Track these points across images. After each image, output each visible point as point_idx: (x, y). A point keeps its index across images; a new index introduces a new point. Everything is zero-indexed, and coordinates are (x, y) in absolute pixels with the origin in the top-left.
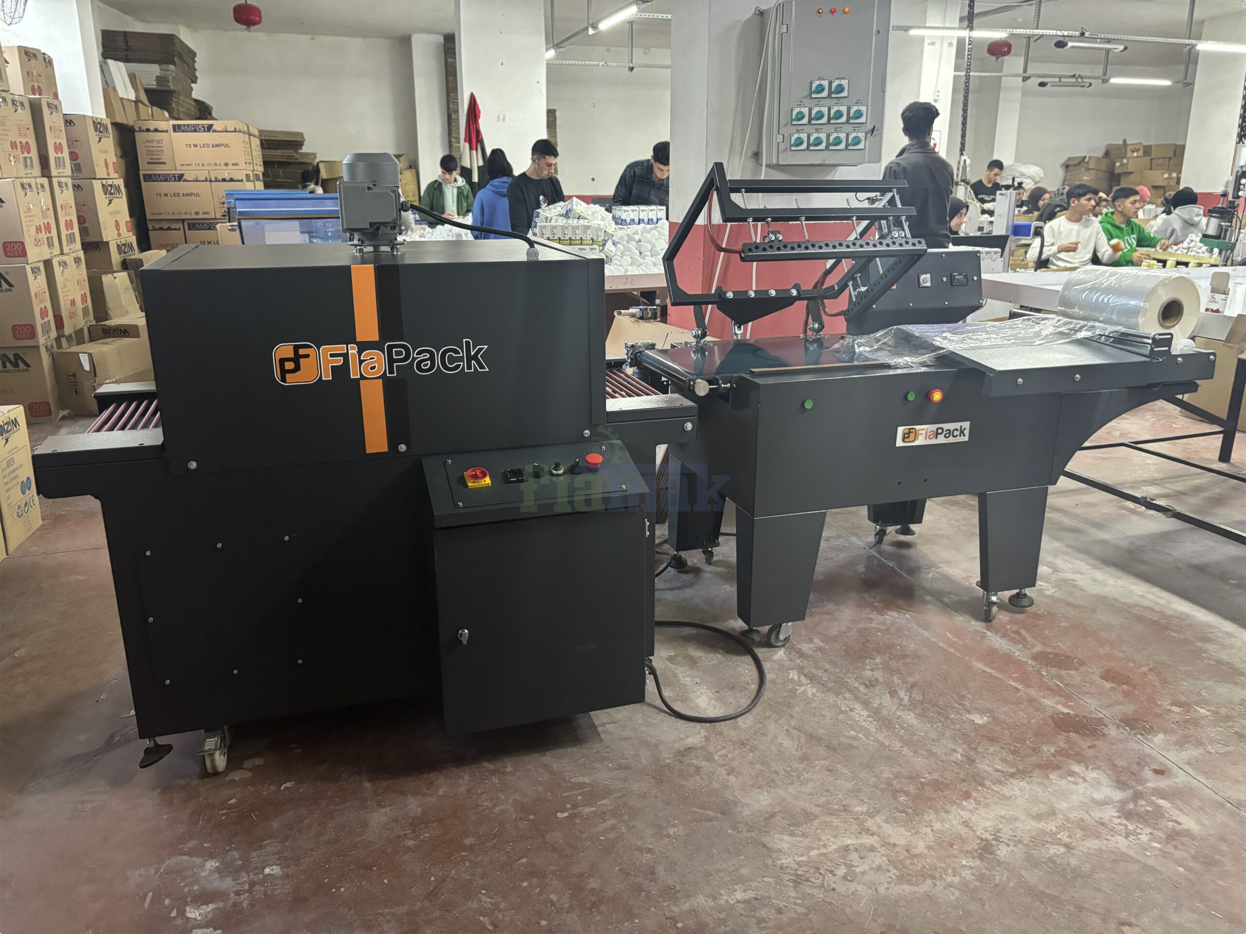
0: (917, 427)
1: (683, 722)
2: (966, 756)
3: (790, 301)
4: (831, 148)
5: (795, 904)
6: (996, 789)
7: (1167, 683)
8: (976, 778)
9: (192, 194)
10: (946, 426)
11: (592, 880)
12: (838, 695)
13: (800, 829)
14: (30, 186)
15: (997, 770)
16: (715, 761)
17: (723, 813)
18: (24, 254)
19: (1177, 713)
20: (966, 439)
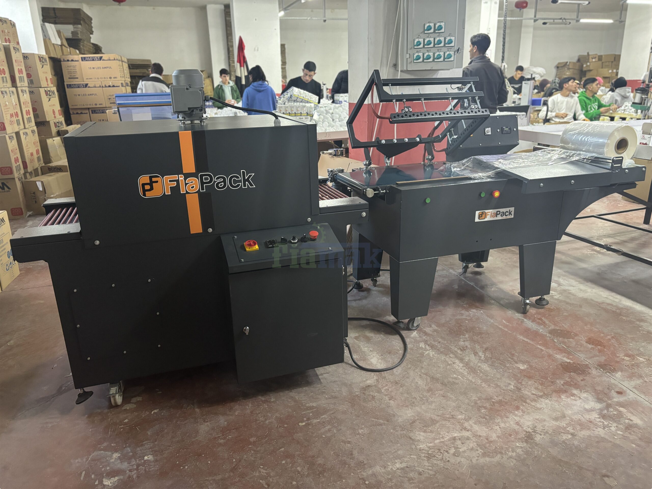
0: (486, 211)
1: (365, 372)
2: (516, 387)
3: (416, 144)
4: (436, 60)
5: (428, 469)
6: (533, 404)
7: (621, 344)
8: (523, 399)
9: (93, 94)
10: (502, 210)
11: (319, 459)
12: (446, 355)
13: (430, 428)
14: (6, 92)
15: (533, 394)
16: (382, 393)
17: (388, 421)
18: (4, 129)
19: (628, 361)
20: (512, 217)
